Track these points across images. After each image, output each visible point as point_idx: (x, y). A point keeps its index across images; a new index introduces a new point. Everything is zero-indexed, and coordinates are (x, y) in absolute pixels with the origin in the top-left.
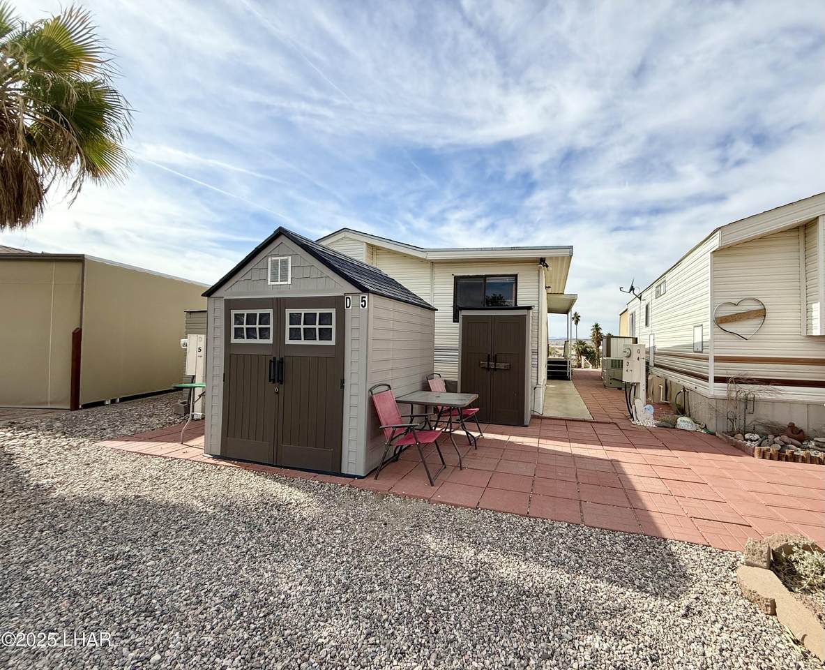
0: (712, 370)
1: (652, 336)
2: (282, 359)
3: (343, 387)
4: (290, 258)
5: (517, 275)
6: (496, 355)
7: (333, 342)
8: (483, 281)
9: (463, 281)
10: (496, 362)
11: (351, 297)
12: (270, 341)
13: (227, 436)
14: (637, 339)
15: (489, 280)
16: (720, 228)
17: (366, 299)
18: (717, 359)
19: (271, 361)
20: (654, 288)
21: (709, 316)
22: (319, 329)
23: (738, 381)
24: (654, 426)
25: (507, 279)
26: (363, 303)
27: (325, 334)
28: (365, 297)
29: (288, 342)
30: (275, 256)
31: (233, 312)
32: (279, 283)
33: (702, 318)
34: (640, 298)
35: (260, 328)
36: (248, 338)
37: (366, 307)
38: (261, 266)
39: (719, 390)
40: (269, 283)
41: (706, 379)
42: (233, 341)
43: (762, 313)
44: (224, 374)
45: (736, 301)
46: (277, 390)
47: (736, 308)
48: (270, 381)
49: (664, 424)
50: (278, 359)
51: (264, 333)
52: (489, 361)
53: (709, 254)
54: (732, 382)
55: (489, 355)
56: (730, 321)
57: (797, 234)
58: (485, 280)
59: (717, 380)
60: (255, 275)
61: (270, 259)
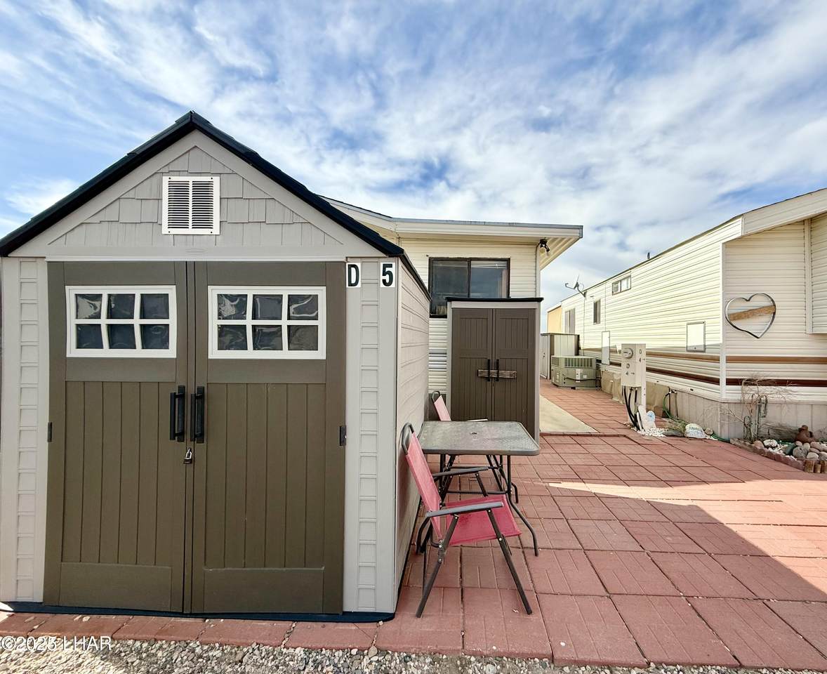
0: (724, 371)
1: (606, 335)
2: (201, 390)
3: (343, 442)
4: (216, 180)
5: (509, 259)
6: (498, 360)
7: (320, 354)
8: (467, 266)
9: (440, 265)
10: (497, 368)
11: (359, 265)
12: (171, 352)
13: (62, 561)
14: (578, 336)
15: (474, 265)
16: (742, 215)
17: (393, 270)
18: (730, 360)
19: (174, 396)
20: (610, 284)
21: (721, 313)
22: (289, 327)
23: (750, 382)
24: (663, 436)
25: (497, 264)
26: (387, 278)
27: (304, 338)
28: (391, 266)
29: (214, 353)
30: (179, 172)
31: (71, 292)
32: (190, 231)
33: (705, 314)
34: (584, 295)
35: (143, 326)
36: (111, 347)
37: (393, 285)
38: (143, 192)
39: (733, 393)
40: (165, 230)
41: (716, 382)
42: (73, 351)
43: (772, 310)
44: (50, 426)
45: (747, 297)
46: (189, 455)
47: (748, 303)
48: (173, 438)
49: (674, 433)
50: (191, 391)
51: (154, 337)
52: (489, 369)
53: (720, 244)
54: (745, 384)
55: (489, 360)
56: (743, 318)
57: (802, 227)
58: (469, 265)
59: (729, 382)
60: (129, 211)
61: (166, 180)
